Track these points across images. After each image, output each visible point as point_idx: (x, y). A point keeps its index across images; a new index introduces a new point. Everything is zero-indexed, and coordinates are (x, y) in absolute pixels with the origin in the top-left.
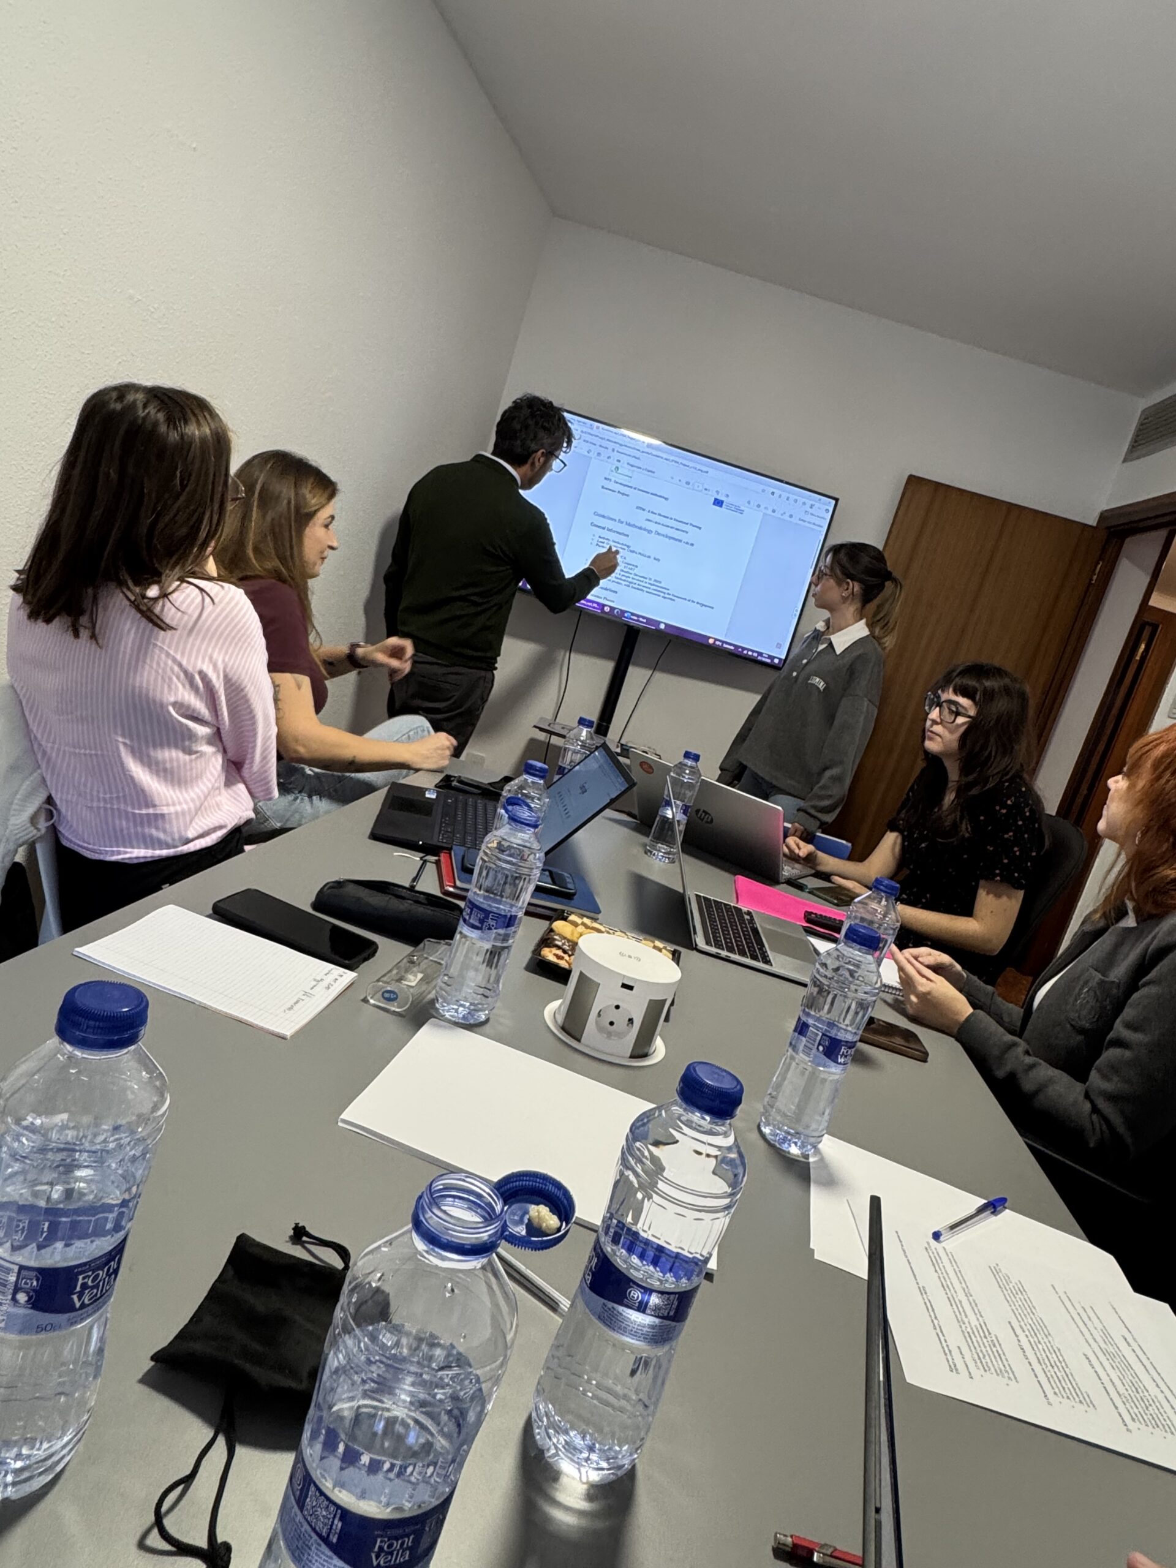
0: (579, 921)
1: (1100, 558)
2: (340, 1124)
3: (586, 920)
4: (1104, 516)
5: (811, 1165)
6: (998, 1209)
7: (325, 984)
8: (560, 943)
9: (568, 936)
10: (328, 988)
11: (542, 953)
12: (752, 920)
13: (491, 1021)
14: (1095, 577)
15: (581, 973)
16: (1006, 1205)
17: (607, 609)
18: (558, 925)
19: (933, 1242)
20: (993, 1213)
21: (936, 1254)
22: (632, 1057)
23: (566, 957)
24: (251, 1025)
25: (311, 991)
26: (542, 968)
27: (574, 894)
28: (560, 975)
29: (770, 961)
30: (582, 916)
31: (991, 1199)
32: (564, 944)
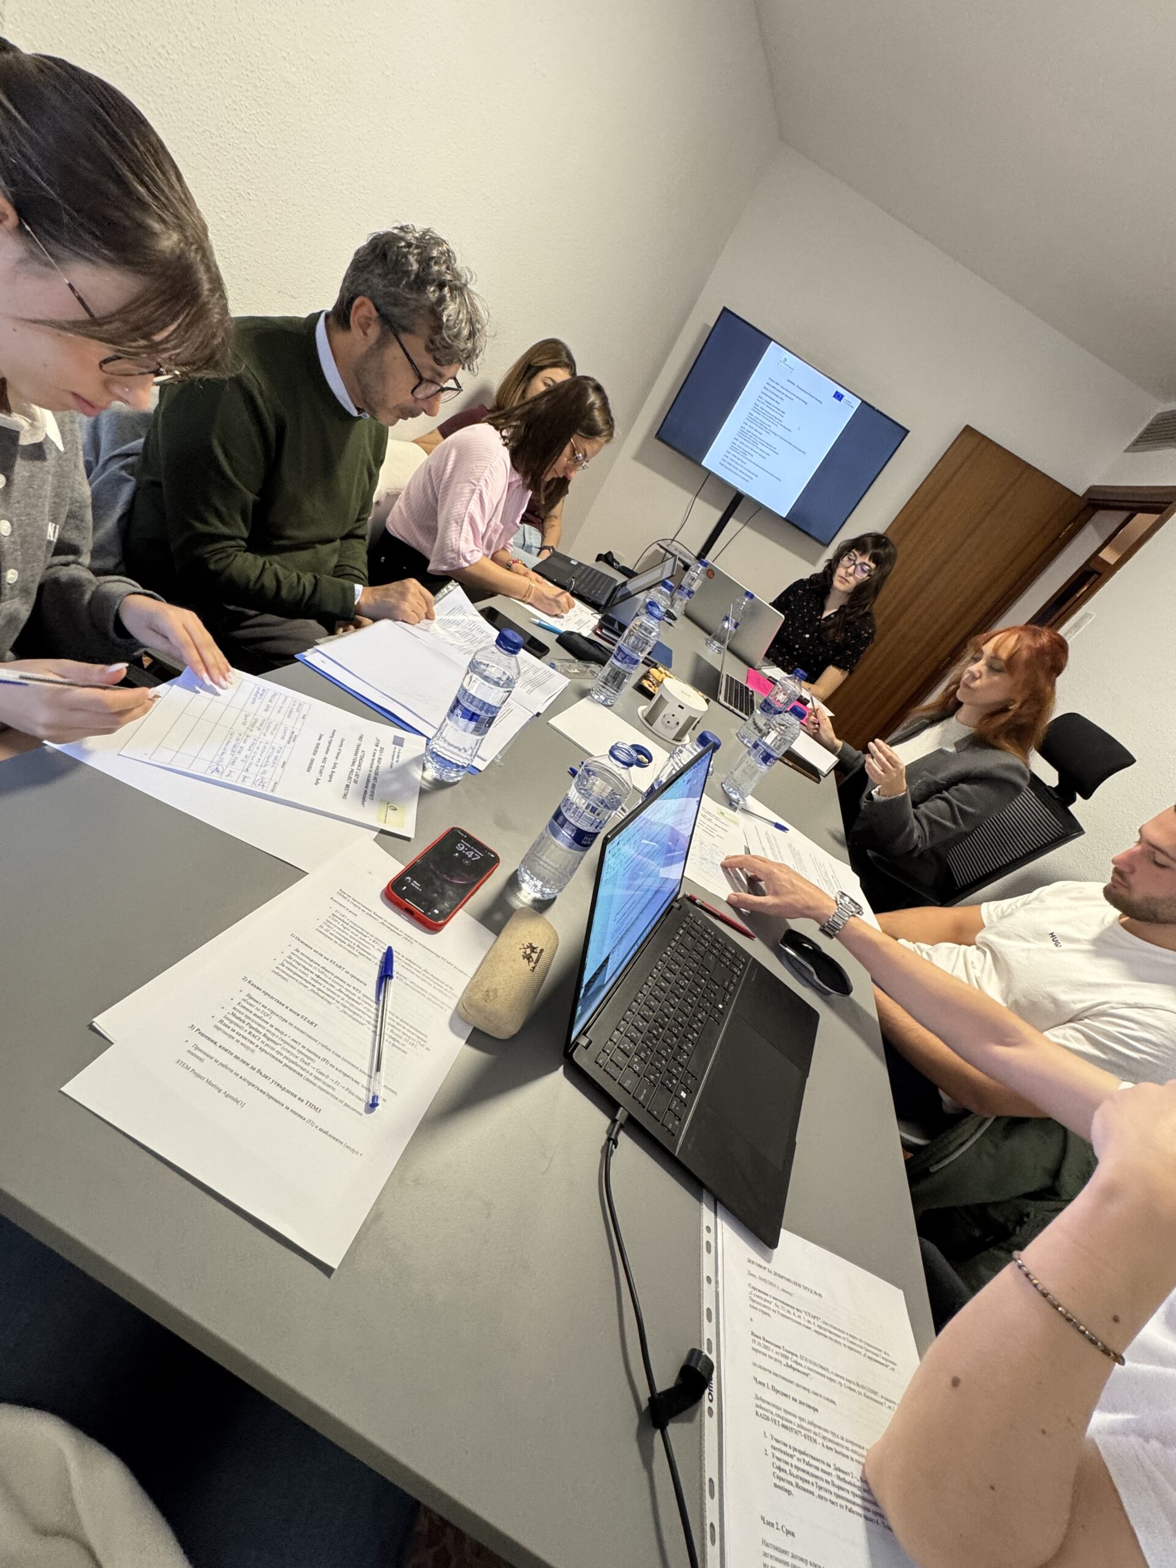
0: (663, 671)
3: (667, 671)
4: (1091, 490)
8: (652, 680)
9: (656, 676)
11: (643, 682)
14: (1063, 534)
15: (661, 696)
18: (653, 670)
22: (674, 739)
23: (654, 687)
26: (640, 689)
27: (663, 656)
28: (650, 695)
30: (665, 669)
32: (654, 680)
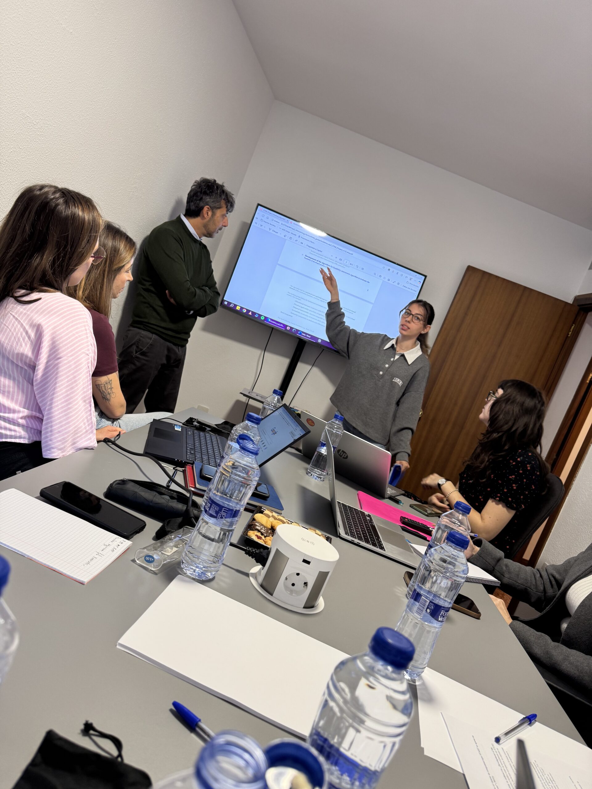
0: (270, 514)
1: (573, 323)
2: (118, 647)
3: (274, 514)
4: (577, 299)
5: (417, 687)
6: (532, 722)
7: (110, 548)
8: (259, 528)
9: (264, 523)
10: (113, 551)
11: (248, 534)
12: (371, 520)
13: (216, 579)
14: (570, 333)
15: (277, 550)
16: (536, 720)
17: (288, 328)
18: (258, 516)
19: (495, 744)
20: (529, 724)
21: (498, 753)
22: (304, 608)
23: (263, 537)
24: (61, 574)
25: (101, 552)
27: (268, 497)
29: (383, 548)
30: (272, 511)
31: (528, 715)
32: (261, 529)
